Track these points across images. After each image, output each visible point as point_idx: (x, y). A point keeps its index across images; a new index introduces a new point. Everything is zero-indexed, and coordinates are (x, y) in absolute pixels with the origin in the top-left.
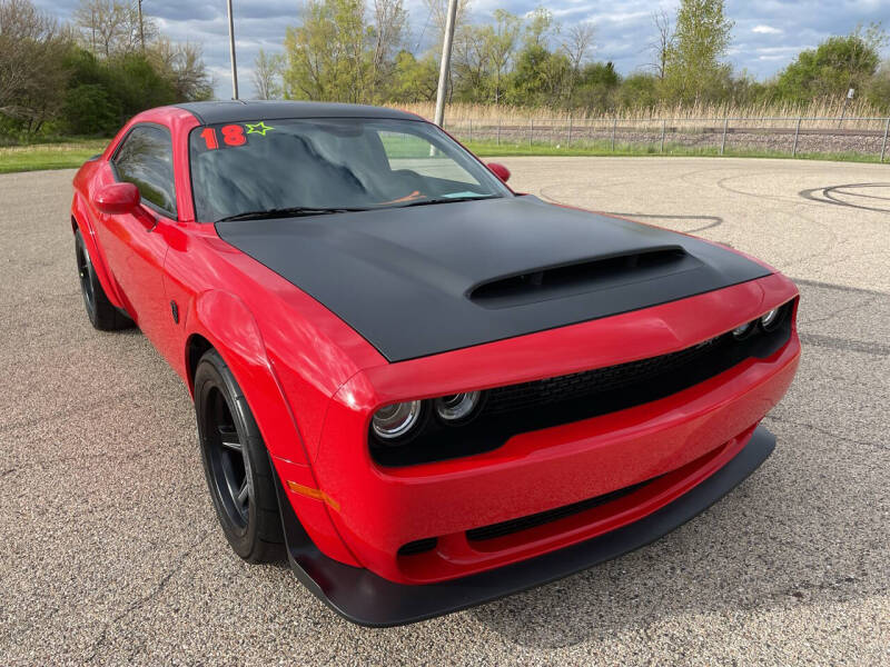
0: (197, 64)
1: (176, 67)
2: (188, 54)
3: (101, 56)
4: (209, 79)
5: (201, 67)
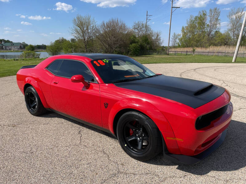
0: (159, 37)
1: (153, 38)
3: (137, 36)
4: (161, 41)
5: (160, 38)
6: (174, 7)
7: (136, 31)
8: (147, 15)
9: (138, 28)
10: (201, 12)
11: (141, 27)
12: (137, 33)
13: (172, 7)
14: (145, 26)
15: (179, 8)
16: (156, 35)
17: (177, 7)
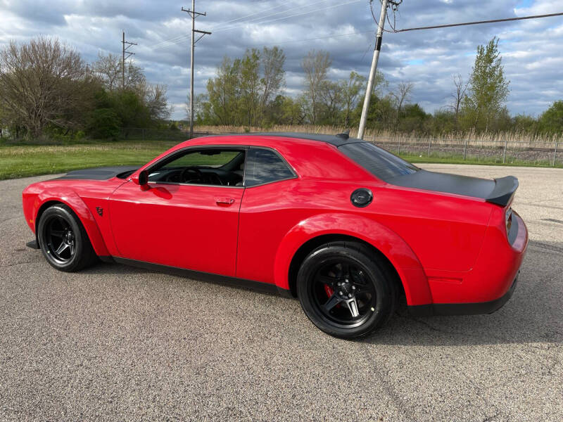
0: (161, 98)
1: (147, 99)
2: (157, 91)
3: (107, 91)
4: (169, 107)
5: (164, 100)
6: (197, 31)
7: (105, 76)
8: (124, 42)
9: (110, 69)
10: (251, 51)
11: (118, 69)
12: (107, 82)
13: (194, 31)
14: (128, 68)
15: (210, 33)
16: (155, 91)
17: (205, 33)
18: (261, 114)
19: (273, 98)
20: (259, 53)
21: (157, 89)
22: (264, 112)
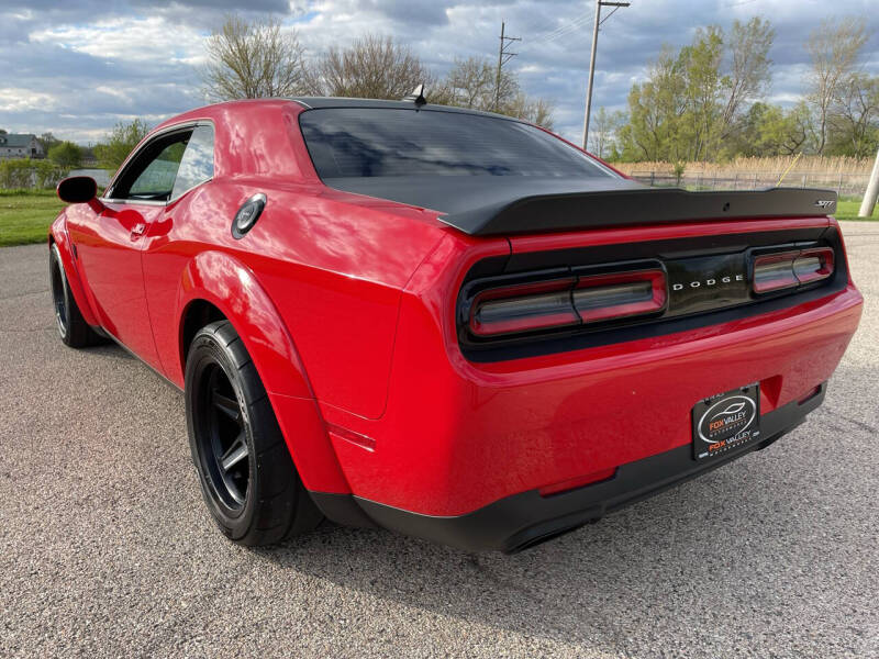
2: (540, 110)
6: (606, 4)
7: (462, 93)
8: (502, 38)
9: (471, 81)
11: (481, 79)
12: (466, 100)
13: (600, 4)
14: (494, 77)
15: (627, 5)
16: (537, 110)
17: (618, 5)
18: (719, 141)
19: (744, 110)
20: (720, 31)
21: (540, 107)
22: (725, 137)
